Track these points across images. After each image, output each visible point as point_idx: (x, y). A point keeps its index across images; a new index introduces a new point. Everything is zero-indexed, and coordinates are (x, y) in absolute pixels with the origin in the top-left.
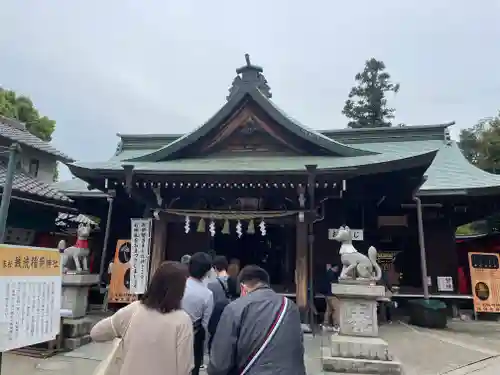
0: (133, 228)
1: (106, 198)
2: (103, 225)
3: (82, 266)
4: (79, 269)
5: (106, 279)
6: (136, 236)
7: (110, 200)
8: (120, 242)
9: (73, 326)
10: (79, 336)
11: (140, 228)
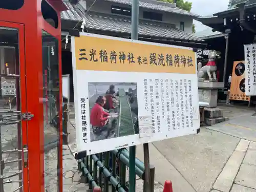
0: (246, 51)
1: (224, 37)
2: (223, 55)
3: (212, 77)
4: (211, 79)
5: (228, 86)
6: (248, 56)
7: (227, 38)
8: (236, 63)
9: (210, 112)
10: (214, 117)
11: (251, 50)
